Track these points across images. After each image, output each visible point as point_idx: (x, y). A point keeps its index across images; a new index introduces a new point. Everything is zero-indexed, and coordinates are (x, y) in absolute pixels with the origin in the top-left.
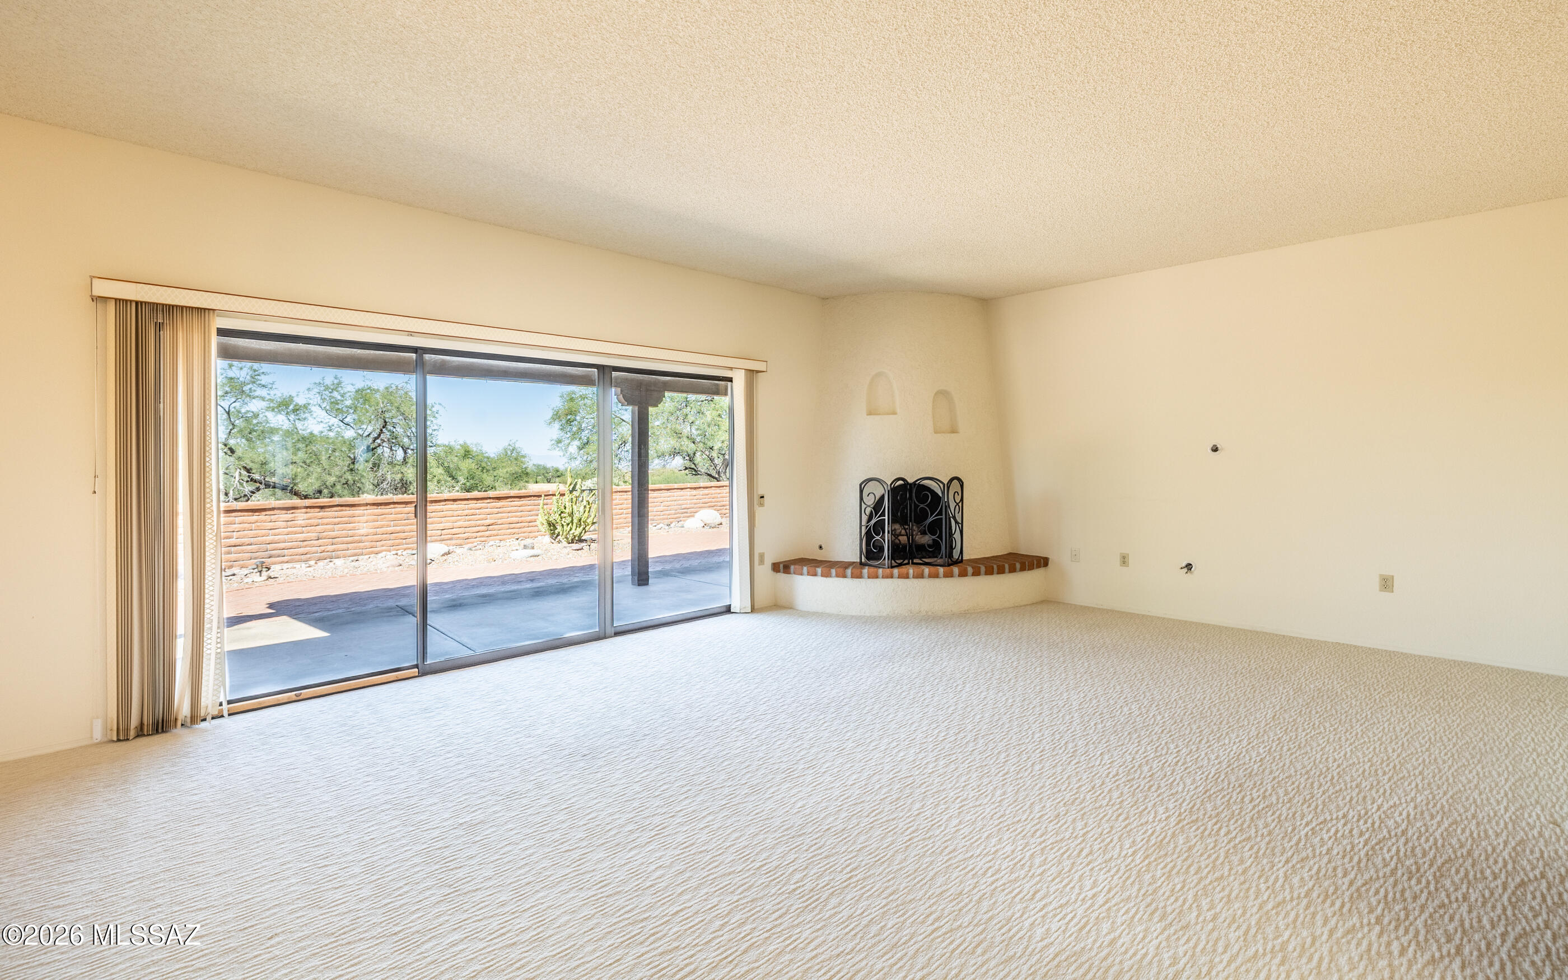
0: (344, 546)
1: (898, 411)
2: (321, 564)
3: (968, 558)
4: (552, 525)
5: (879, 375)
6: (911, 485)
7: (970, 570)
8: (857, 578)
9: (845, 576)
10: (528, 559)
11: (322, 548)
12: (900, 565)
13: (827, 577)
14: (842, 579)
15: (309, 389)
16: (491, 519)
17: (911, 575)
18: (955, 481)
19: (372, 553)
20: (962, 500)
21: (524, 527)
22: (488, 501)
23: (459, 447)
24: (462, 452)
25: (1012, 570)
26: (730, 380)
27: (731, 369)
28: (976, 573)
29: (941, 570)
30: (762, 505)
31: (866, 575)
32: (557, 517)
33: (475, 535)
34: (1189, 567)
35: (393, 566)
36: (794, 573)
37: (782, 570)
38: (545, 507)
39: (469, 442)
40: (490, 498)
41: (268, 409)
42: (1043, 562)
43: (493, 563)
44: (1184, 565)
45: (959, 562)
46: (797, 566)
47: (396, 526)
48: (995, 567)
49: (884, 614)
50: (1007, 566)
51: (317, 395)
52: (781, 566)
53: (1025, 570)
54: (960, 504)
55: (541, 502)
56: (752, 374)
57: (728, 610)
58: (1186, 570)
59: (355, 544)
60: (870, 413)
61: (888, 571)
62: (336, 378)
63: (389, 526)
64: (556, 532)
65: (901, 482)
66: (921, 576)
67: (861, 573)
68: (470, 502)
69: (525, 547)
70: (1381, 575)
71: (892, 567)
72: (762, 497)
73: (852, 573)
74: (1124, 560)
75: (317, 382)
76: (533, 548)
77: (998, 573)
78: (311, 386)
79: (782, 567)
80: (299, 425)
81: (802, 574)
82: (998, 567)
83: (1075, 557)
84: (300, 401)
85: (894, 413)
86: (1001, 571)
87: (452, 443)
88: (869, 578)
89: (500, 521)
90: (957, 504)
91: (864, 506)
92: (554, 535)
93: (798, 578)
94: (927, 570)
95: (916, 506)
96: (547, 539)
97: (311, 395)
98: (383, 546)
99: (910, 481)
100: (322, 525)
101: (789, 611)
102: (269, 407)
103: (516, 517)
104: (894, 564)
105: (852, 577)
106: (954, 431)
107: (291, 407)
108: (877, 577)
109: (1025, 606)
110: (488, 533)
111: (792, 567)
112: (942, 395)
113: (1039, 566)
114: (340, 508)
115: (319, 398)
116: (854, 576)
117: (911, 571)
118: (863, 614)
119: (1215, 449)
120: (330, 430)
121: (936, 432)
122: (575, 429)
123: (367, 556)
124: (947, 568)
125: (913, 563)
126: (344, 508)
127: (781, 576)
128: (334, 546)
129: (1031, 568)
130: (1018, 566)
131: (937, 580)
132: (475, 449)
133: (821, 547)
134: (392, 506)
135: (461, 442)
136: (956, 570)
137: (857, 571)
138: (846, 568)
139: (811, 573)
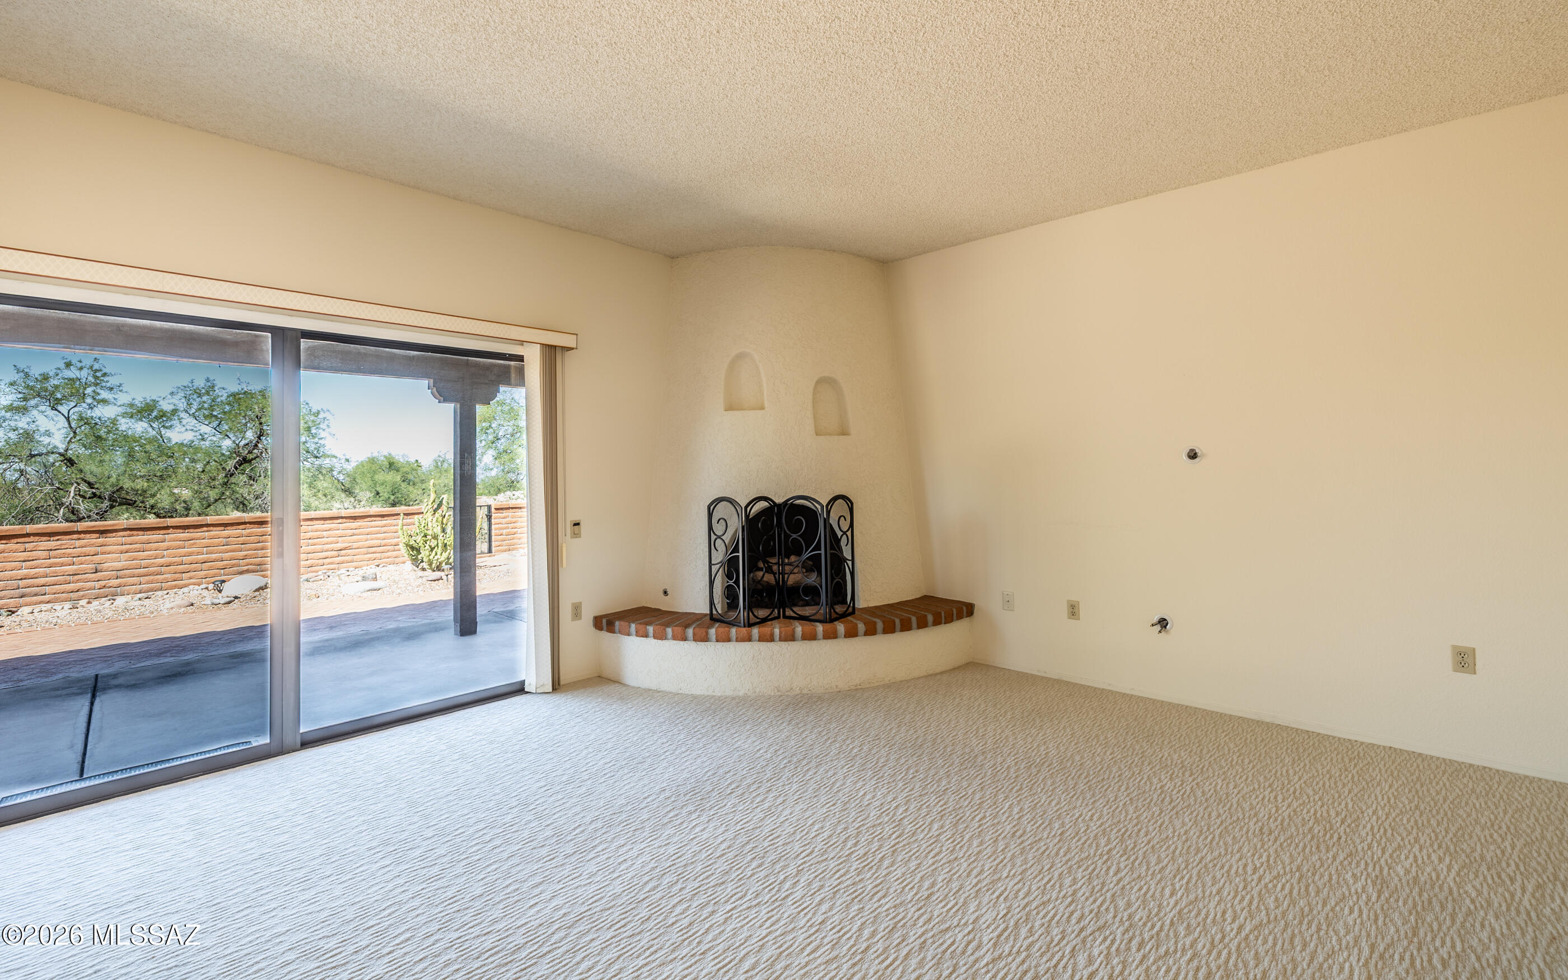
0: (135, 580)
1: (766, 405)
2: (95, 603)
3: (865, 606)
4: (414, 549)
5: (741, 356)
6: (779, 506)
7: (861, 627)
8: (702, 641)
9: (685, 639)
10: (365, 595)
11: (103, 583)
12: (764, 621)
13: (661, 639)
14: (682, 643)
15: (172, 393)
16: (344, 542)
17: (777, 637)
18: (840, 501)
19: (175, 587)
20: (851, 526)
21: (388, 551)
22: (340, 521)
23: (382, 458)
24: (386, 463)
25: (922, 625)
26: (520, 358)
27: (521, 343)
28: (871, 632)
29: (820, 628)
30: (576, 535)
31: (714, 637)
32: (419, 539)
33: (321, 561)
34: (1163, 623)
35: (180, 607)
36: (620, 632)
37: (605, 627)
38: (404, 527)
39: (393, 454)
40: (342, 518)
41: (124, 415)
42: (965, 610)
43: (315, 600)
44: (1156, 619)
45: (851, 612)
46: (622, 623)
47: (211, 553)
48: (897, 621)
49: (741, 693)
50: (914, 619)
51: (183, 400)
52: (604, 621)
53: (940, 623)
54: (849, 533)
55: (400, 522)
56: (551, 353)
57: (519, 689)
58: (1158, 628)
59: (151, 578)
60: (729, 408)
61: (744, 631)
62: (208, 380)
63: (198, 554)
64: (420, 557)
65: (763, 504)
66: (791, 638)
67: (707, 633)
68: (315, 522)
69: (364, 578)
70: (1454, 647)
71: (750, 625)
72: (578, 524)
73: (694, 634)
74: (1073, 610)
75: (186, 385)
76: (375, 579)
77: (902, 630)
78: (175, 390)
79: (606, 623)
80: (167, 433)
81: (629, 634)
82: (902, 621)
83: (1008, 603)
84: (166, 406)
85: (762, 408)
86: (906, 627)
87: (375, 454)
88: (717, 641)
89: (355, 545)
90: (845, 533)
91: (713, 537)
92: (416, 561)
93: (626, 639)
94: (799, 629)
95: (787, 537)
96: (409, 565)
97: (175, 400)
98: (191, 578)
99: (779, 500)
100: (102, 554)
101: (612, 688)
102: (126, 413)
103: (377, 539)
104: (753, 619)
105: (695, 640)
106: (844, 432)
107: (154, 414)
108: (729, 640)
109: (942, 673)
110: (339, 559)
111: (617, 623)
112: (825, 383)
113: (960, 617)
114: (128, 532)
115: (185, 404)
116: (697, 639)
117: (777, 631)
118: (710, 693)
119: (1193, 455)
120: (203, 439)
121: (818, 434)
122: (491, 437)
123: (166, 592)
124: (828, 626)
125: (785, 617)
126: (135, 533)
127: (605, 635)
128: (119, 580)
129: (949, 620)
130: (930, 618)
131: (814, 643)
132: (401, 460)
133: (665, 593)
134: (205, 529)
135: (386, 453)
136: (841, 627)
137: (701, 632)
138: (687, 626)
139: (640, 633)
